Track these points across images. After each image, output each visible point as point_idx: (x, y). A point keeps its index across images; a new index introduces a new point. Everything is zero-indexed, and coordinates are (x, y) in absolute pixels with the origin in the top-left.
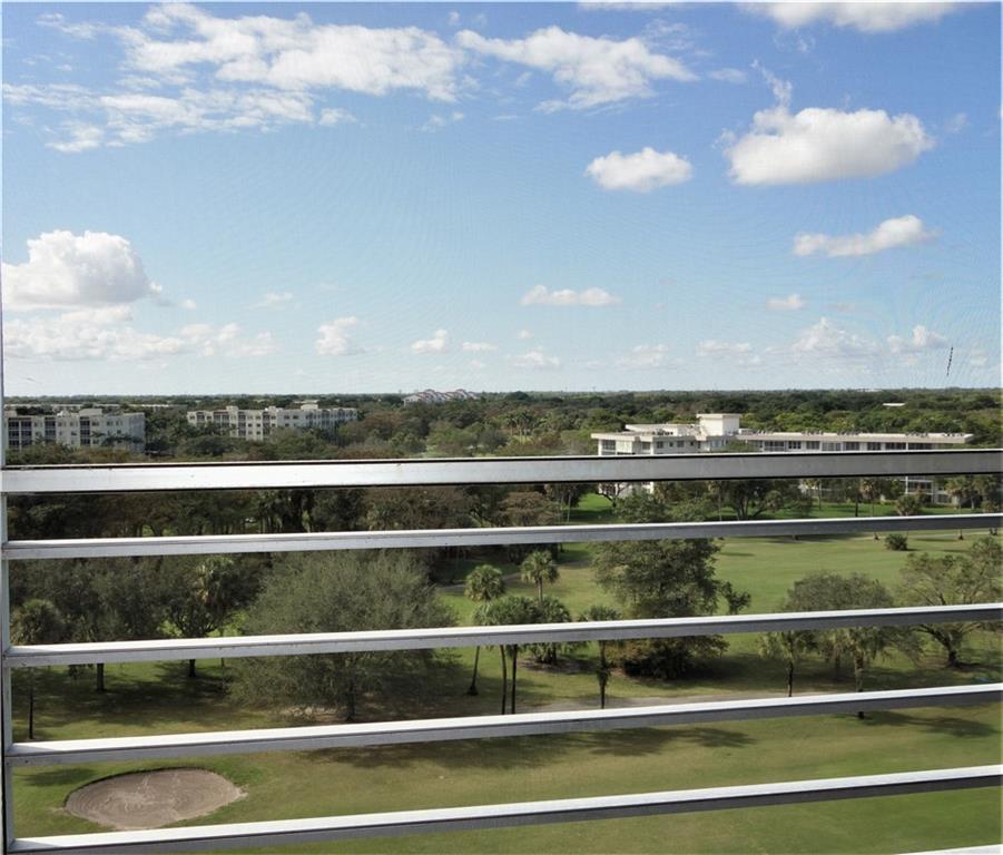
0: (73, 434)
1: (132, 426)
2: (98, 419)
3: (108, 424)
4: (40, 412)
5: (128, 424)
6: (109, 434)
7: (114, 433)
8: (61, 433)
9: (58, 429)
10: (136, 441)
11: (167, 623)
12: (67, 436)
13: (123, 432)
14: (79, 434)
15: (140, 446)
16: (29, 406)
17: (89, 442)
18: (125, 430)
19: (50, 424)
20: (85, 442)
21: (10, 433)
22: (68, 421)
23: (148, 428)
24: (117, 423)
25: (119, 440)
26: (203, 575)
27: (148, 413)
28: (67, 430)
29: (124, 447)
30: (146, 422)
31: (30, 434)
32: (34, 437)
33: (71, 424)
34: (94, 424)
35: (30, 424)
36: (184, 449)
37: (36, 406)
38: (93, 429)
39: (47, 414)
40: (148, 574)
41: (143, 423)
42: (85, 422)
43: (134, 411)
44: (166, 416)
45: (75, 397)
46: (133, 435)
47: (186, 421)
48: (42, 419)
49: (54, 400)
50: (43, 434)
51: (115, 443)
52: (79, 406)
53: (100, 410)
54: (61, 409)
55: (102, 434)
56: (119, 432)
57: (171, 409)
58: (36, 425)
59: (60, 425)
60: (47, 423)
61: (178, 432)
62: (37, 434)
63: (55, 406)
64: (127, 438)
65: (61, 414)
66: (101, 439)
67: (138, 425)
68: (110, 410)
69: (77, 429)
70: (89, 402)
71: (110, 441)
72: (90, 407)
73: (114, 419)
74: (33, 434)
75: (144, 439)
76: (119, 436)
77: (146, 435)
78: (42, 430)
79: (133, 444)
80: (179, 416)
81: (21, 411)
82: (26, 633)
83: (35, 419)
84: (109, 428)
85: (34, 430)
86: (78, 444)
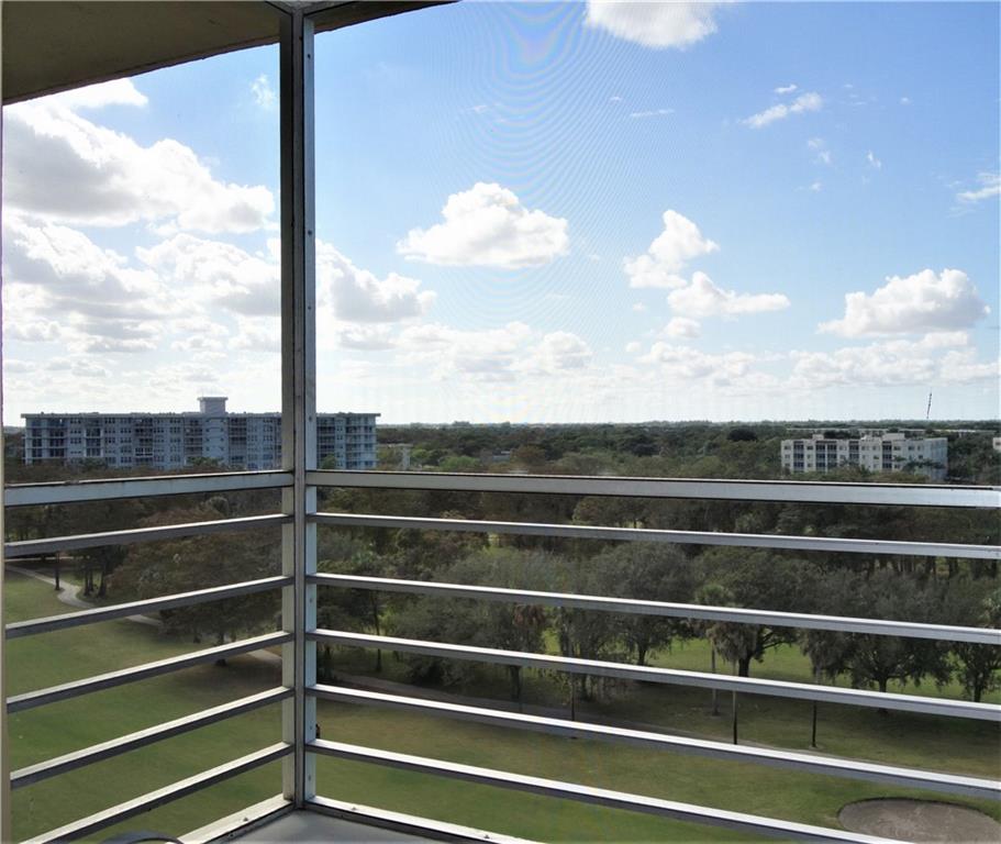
0: (876, 458)
1: (934, 451)
2: (900, 444)
3: (910, 448)
4: (845, 436)
5: (931, 449)
6: (910, 458)
7: (916, 458)
8: (864, 457)
9: (861, 453)
10: (938, 466)
11: (950, 654)
12: (870, 458)
13: (925, 457)
14: (881, 458)
15: (942, 472)
16: (838, 430)
17: (890, 466)
18: (927, 455)
19: (854, 447)
20: (887, 466)
21: (817, 455)
22: (871, 444)
23: (951, 453)
24: (919, 448)
25: (921, 466)
26: (989, 609)
27: (951, 438)
28: (870, 454)
29: (925, 472)
30: (949, 447)
31: (835, 456)
32: (839, 460)
33: (874, 448)
34: (896, 449)
35: (835, 448)
36: (989, 475)
37: (844, 430)
38: (895, 453)
39: (853, 437)
40: (932, 601)
41: (945, 449)
42: (887, 447)
43: (937, 436)
44: (970, 442)
45: (881, 422)
46: (935, 460)
47: (992, 447)
48: (846, 443)
49: (863, 425)
50: (847, 457)
51: (917, 468)
52: (884, 430)
53: (902, 436)
54: (868, 433)
55: (903, 459)
56: (921, 457)
57: (977, 434)
58: (841, 448)
59: (863, 448)
60: (851, 447)
61: (983, 458)
62: (842, 457)
63: (863, 430)
64: (929, 464)
65: (865, 438)
66: (902, 464)
67: (940, 450)
68: (915, 435)
69: (880, 453)
70: (894, 427)
71: (911, 465)
72: (895, 431)
73: (916, 443)
74: (838, 457)
75: (946, 464)
76: (921, 461)
77: (949, 461)
78: (846, 453)
79: (935, 470)
80: (985, 442)
81: (829, 435)
82: (811, 645)
83: (839, 442)
84: (912, 453)
85: (839, 453)
86: (880, 468)
